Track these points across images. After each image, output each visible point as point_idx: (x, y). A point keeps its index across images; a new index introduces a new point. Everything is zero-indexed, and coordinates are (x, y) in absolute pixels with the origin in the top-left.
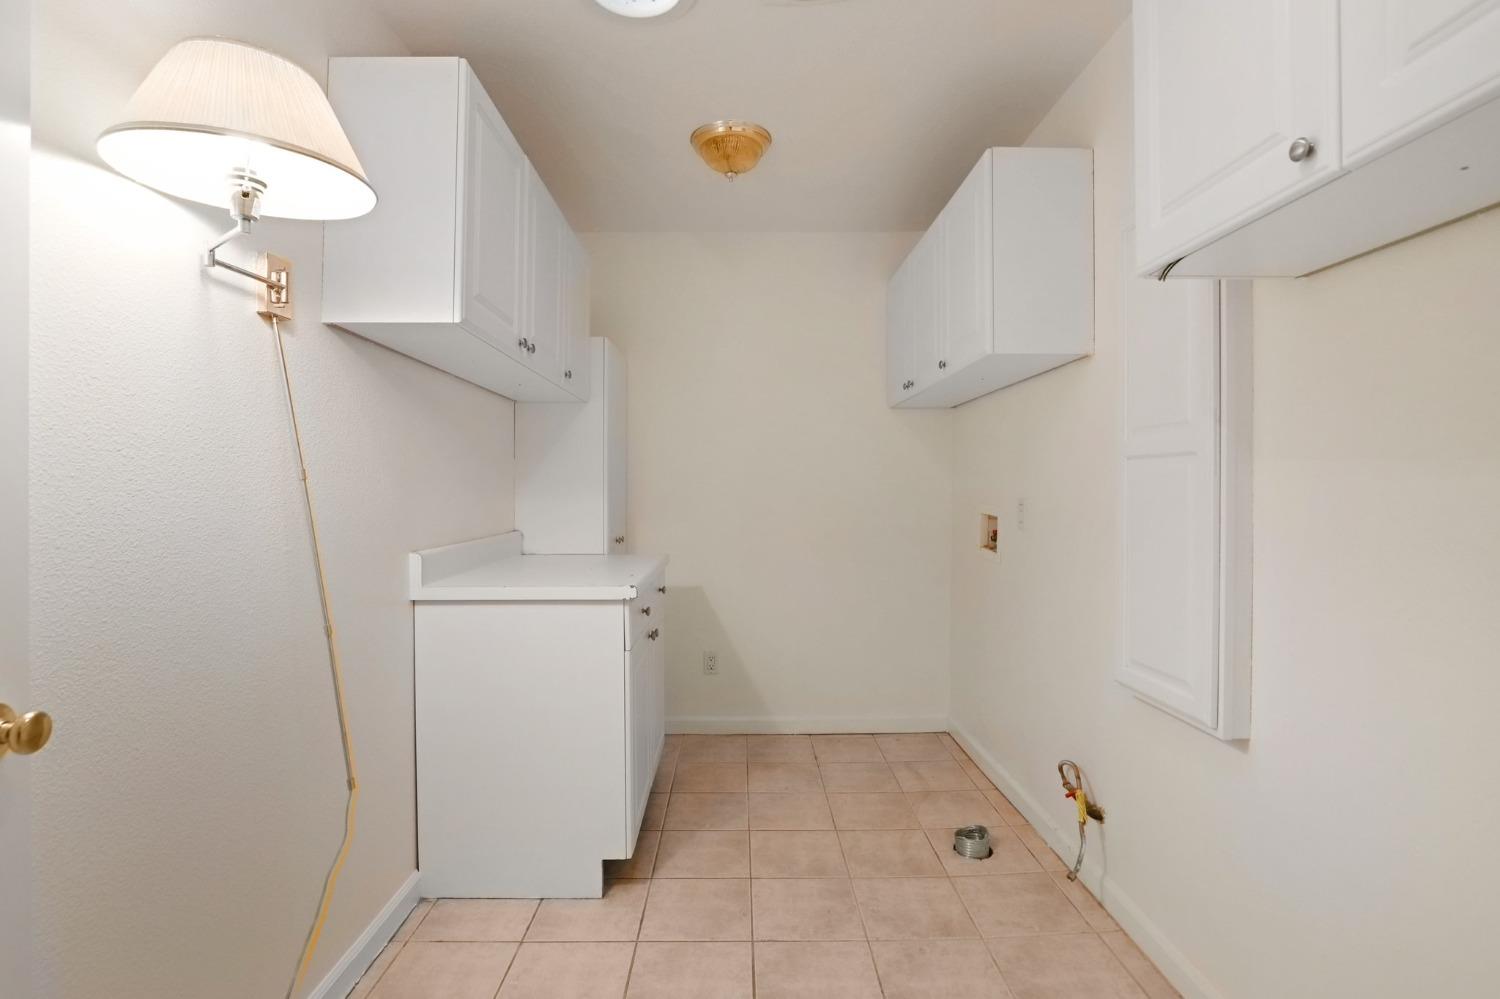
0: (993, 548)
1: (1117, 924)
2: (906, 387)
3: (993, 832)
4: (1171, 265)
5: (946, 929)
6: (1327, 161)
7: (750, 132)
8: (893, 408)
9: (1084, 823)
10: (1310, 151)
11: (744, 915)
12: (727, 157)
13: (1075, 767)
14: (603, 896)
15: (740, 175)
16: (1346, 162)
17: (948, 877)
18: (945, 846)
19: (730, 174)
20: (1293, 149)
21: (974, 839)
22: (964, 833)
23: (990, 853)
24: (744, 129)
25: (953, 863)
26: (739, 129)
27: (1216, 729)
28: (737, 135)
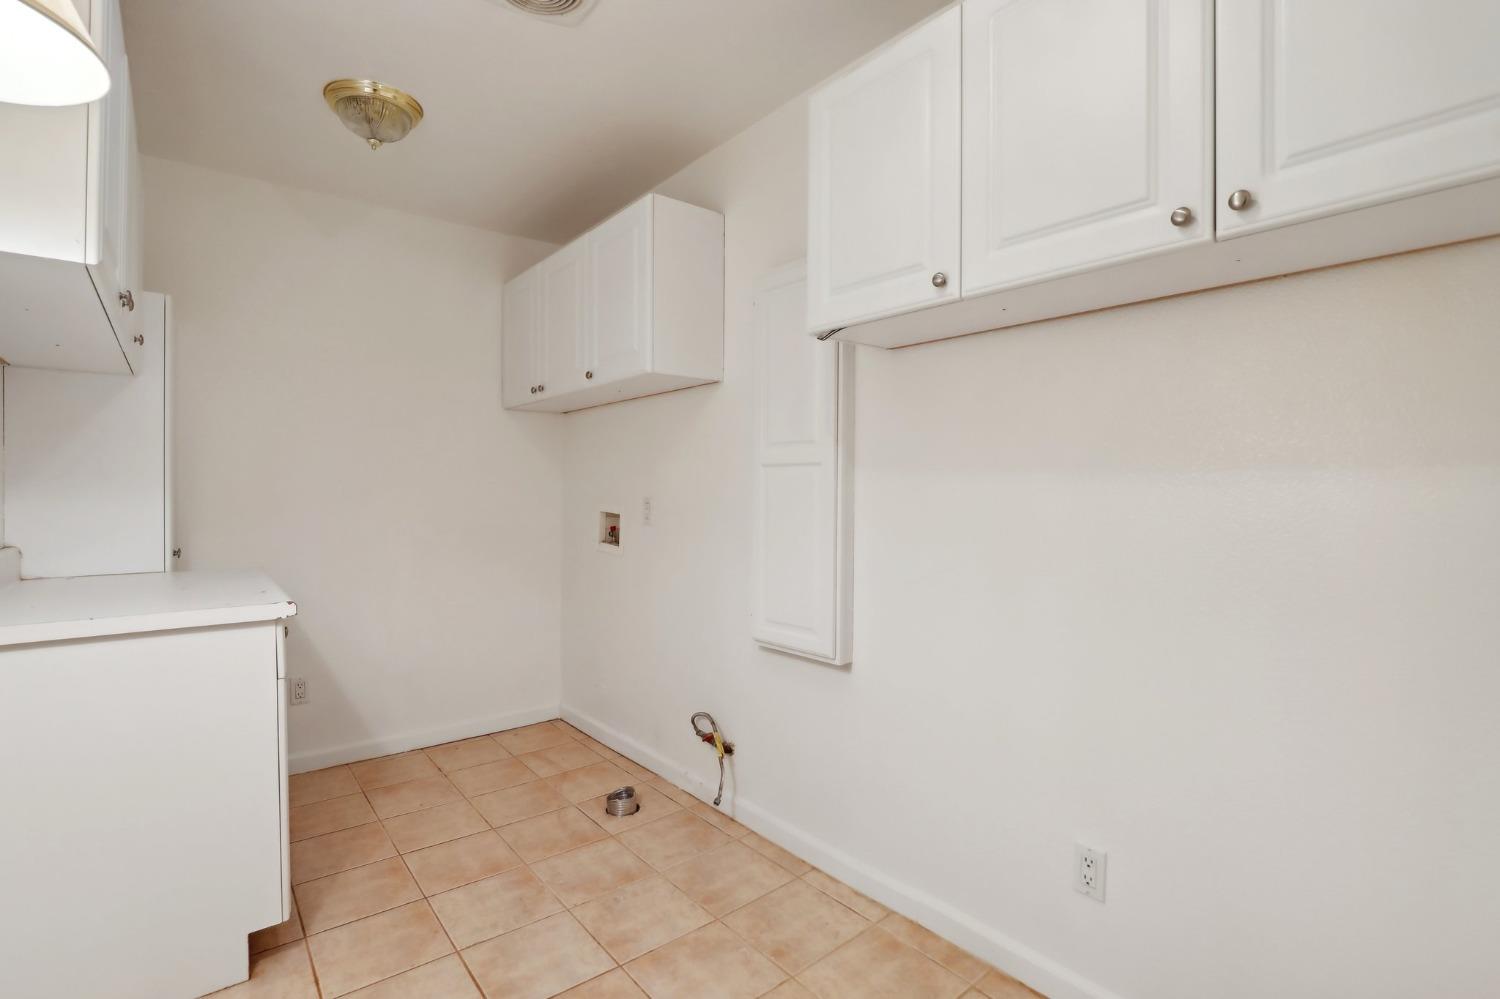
0: (616, 542)
1: (748, 829)
2: (534, 391)
3: (638, 790)
4: (833, 332)
5: (628, 877)
6: (952, 291)
7: (402, 102)
8: (508, 409)
9: (722, 757)
10: (944, 283)
11: (436, 932)
12: (369, 121)
13: (708, 716)
14: (250, 977)
15: (385, 144)
16: (964, 295)
17: (612, 836)
18: (599, 814)
19: (372, 140)
20: (934, 278)
21: (623, 800)
22: (613, 797)
23: (638, 808)
24: (395, 97)
25: (611, 825)
26: (389, 95)
27: (834, 659)
28: (384, 101)
